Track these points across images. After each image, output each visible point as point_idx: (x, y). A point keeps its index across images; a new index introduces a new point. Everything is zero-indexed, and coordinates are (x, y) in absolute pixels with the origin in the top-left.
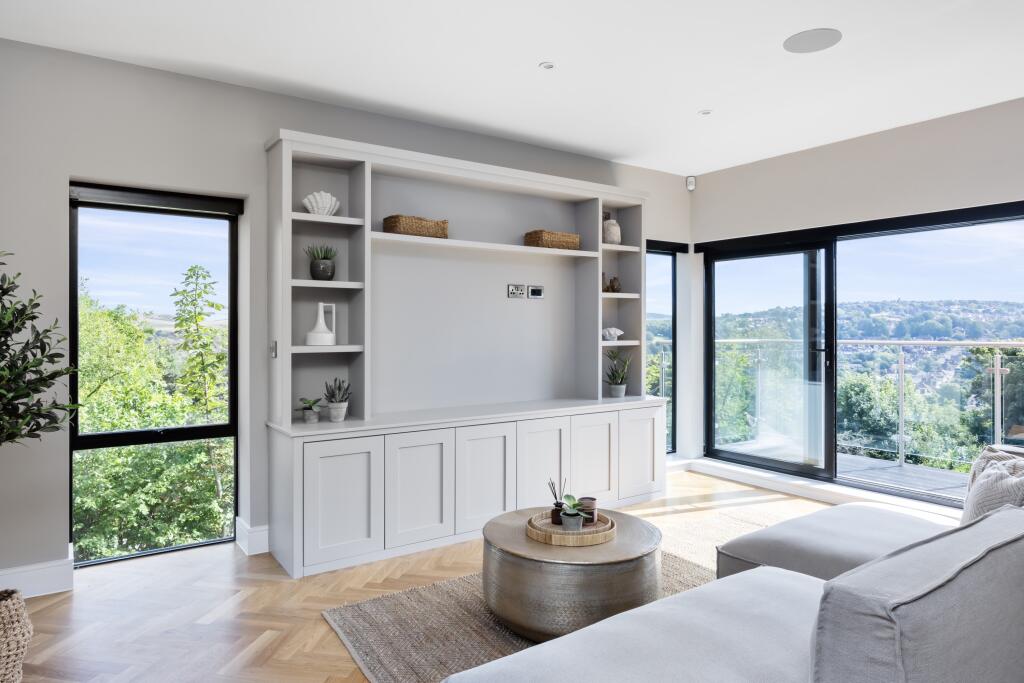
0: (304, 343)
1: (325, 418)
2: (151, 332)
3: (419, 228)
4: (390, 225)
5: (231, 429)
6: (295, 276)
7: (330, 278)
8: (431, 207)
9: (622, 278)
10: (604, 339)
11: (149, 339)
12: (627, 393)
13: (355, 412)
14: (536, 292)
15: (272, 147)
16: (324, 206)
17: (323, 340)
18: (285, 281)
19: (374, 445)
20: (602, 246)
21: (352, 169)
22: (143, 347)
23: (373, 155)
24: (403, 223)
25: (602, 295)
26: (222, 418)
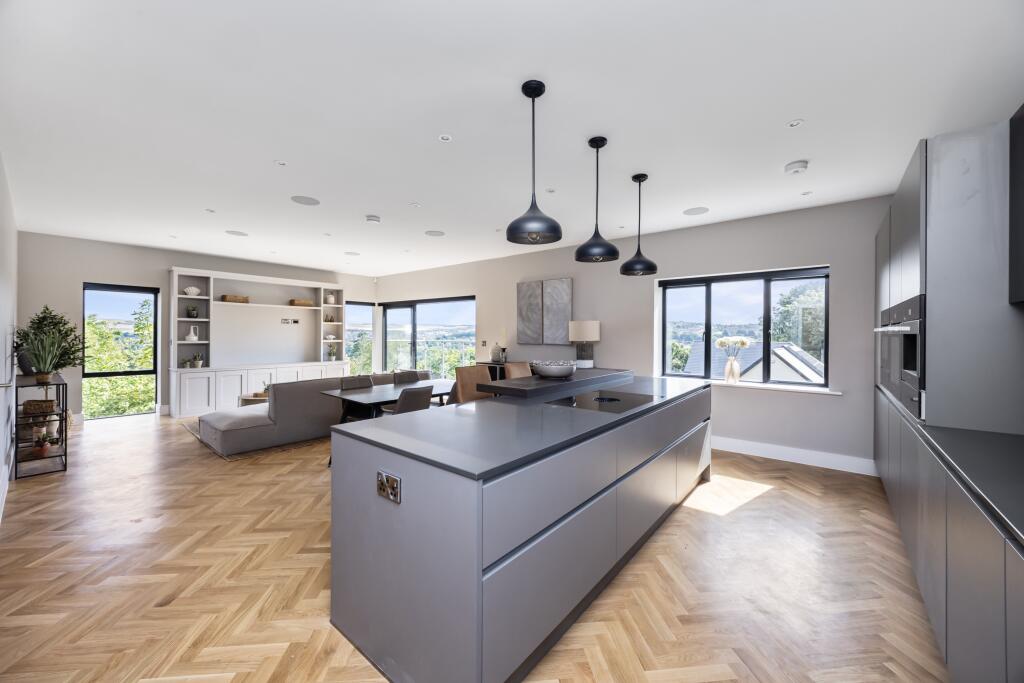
0: (184, 340)
1: (193, 366)
2: (118, 333)
3: (235, 300)
4: (223, 299)
5: (154, 371)
6: (179, 316)
7: (196, 317)
8: (244, 292)
9: (336, 317)
10: (325, 339)
11: (117, 339)
12: (337, 359)
13: (206, 364)
14: (296, 322)
15: (170, 272)
16: (193, 292)
17: (193, 339)
18: (174, 318)
19: (212, 376)
20: (323, 305)
21: (206, 280)
22: (112, 342)
23: (213, 274)
24: (228, 298)
25: (323, 323)
26: (151, 368)
